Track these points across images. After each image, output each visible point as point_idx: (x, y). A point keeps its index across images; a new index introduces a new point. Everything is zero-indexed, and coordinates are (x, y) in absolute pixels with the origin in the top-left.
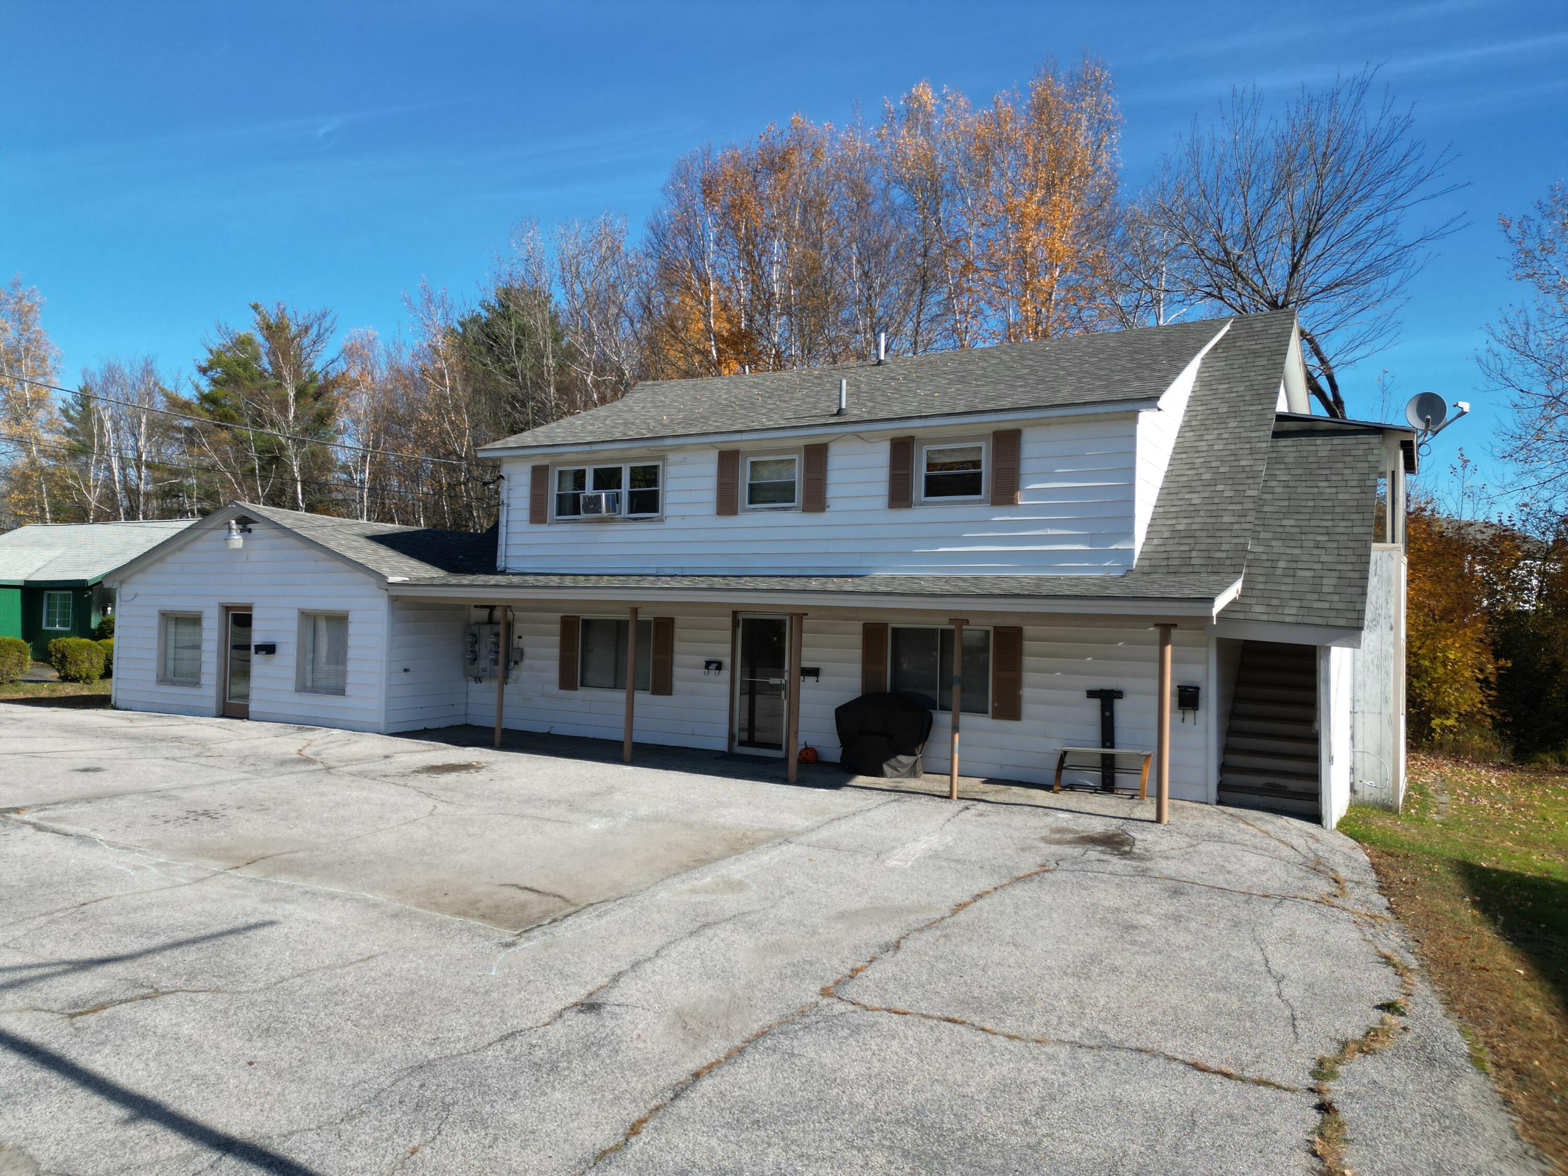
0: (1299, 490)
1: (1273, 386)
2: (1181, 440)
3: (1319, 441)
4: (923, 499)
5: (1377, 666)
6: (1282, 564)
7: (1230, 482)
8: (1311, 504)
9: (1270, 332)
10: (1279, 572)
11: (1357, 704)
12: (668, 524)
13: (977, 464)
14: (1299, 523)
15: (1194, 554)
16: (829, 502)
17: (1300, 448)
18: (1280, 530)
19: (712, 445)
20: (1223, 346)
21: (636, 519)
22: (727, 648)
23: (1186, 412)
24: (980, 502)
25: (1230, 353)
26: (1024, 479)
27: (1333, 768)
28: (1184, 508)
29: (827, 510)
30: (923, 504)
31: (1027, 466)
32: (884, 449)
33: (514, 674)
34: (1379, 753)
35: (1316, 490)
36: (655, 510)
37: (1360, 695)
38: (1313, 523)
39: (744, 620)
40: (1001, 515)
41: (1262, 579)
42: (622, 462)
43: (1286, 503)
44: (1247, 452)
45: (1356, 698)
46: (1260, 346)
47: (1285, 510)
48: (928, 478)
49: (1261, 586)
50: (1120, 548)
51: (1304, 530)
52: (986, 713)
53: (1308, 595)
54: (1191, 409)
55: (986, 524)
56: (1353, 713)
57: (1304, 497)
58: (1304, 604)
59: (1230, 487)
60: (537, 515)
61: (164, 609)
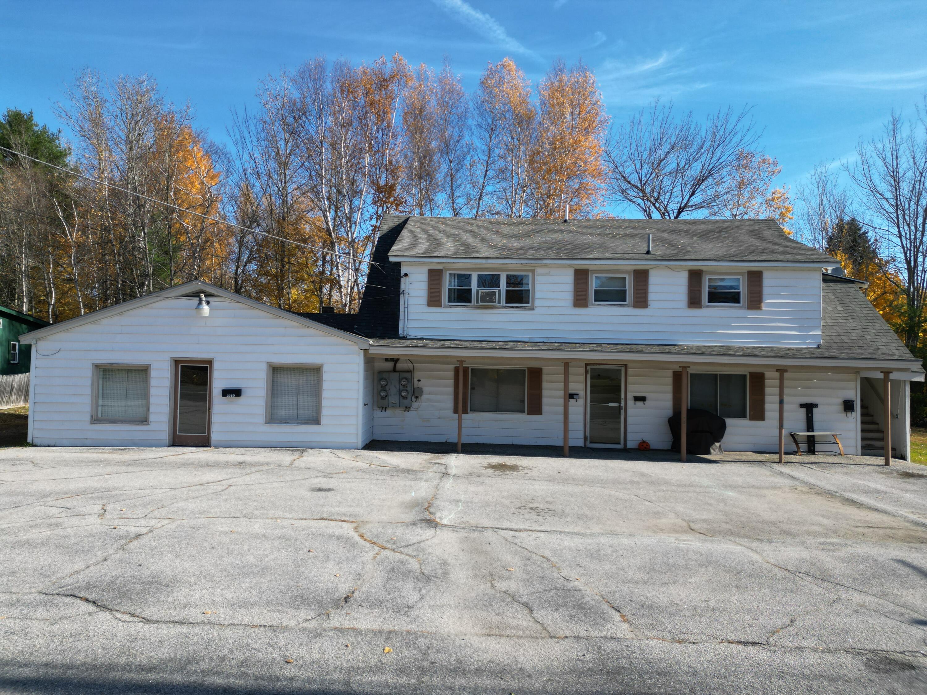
4: (707, 304)
12: (537, 311)
13: (736, 287)
16: (650, 303)
19: (570, 266)
21: (512, 307)
22: (582, 386)
24: (740, 307)
26: (764, 297)
29: (649, 307)
30: (708, 307)
31: (766, 290)
32: (684, 275)
33: (415, 404)
36: (527, 302)
39: (591, 369)
40: (752, 315)
42: (500, 272)
48: (709, 293)
50: (814, 334)
52: (746, 417)
55: (745, 319)
60: (433, 301)
61: (99, 362)
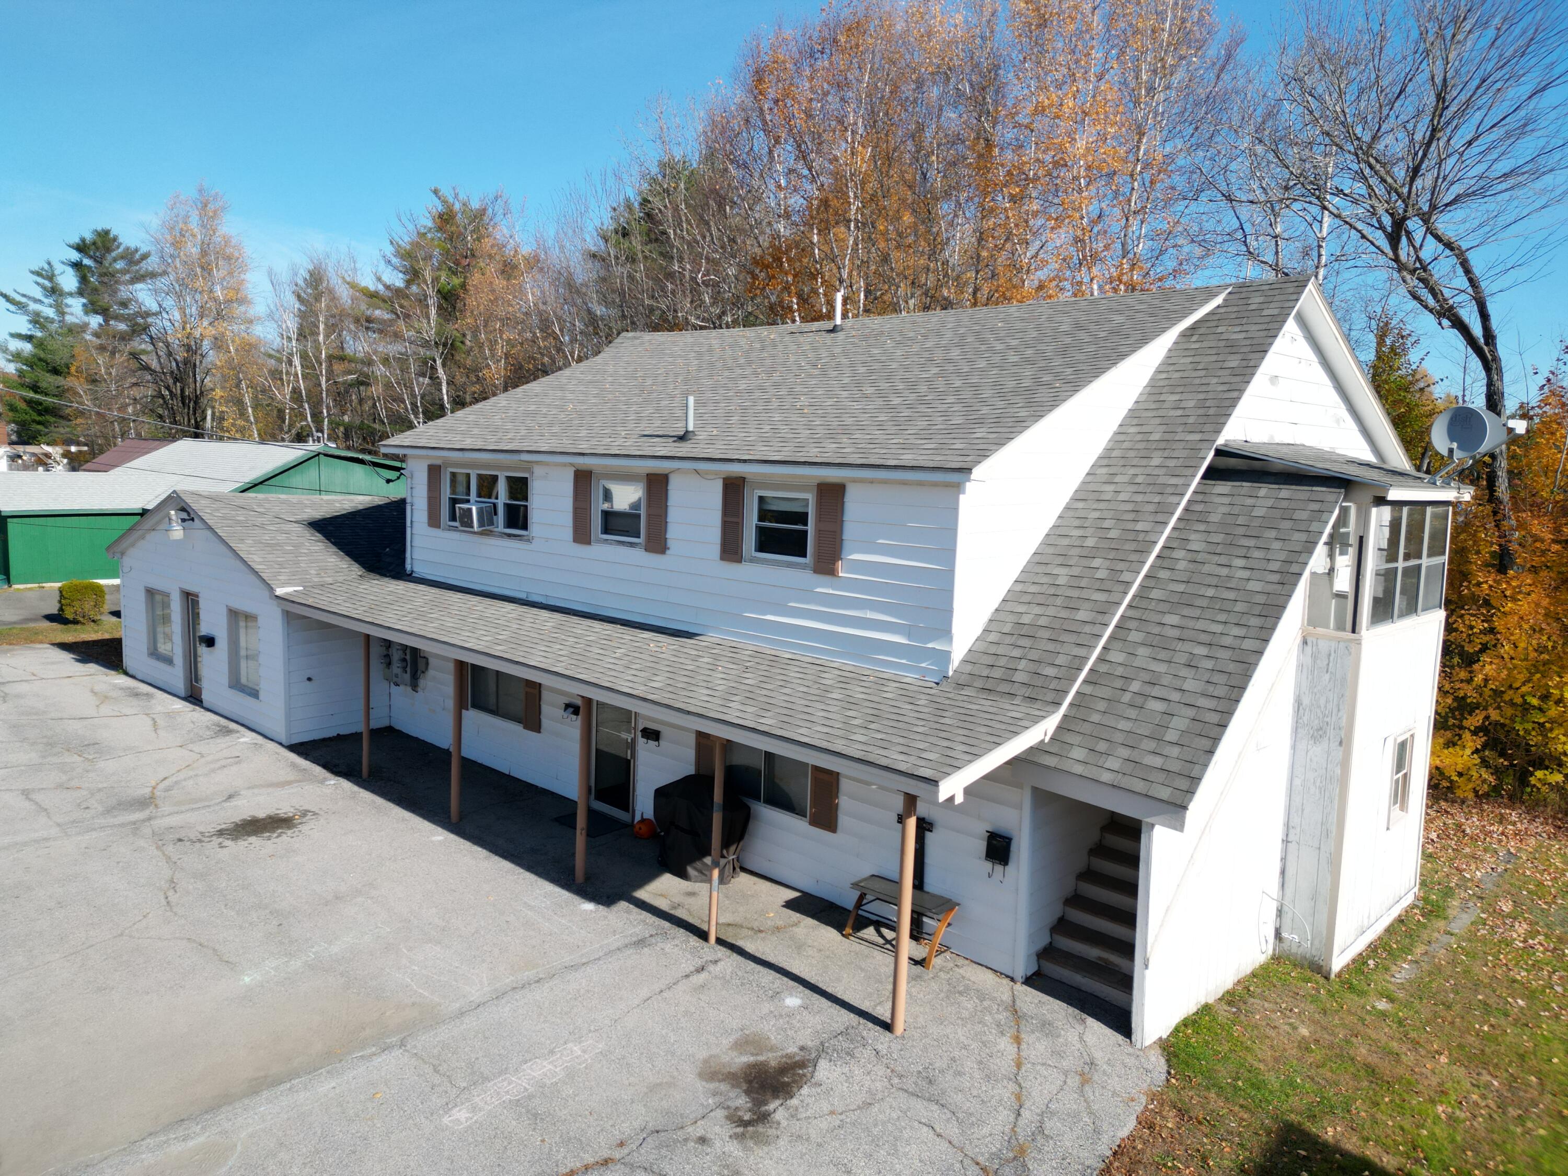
0: (1206, 569)
1: (1227, 403)
2: (1090, 478)
3: (1264, 490)
4: (753, 554)
5: (1320, 788)
6: (1135, 686)
7: (1112, 555)
8: (1210, 592)
9: (1265, 313)
10: (1127, 697)
11: (1291, 831)
12: (535, 545)
13: (802, 518)
14: (1184, 623)
15: (1022, 664)
16: (669, 543)
17: (1237, 500)
18: (1156, 630)
19: (569, 466)
20: (1202, 331)
21: (509, 535)
23: (1117, 433)
24: (804, 567)
25: (1205, 344)
26: (847, 545)
27: (1147, 972)
28: (1043, 589)
29: (668, 552)
30: (753, 560)
31: (852, 529)
32: (717, 488)
33: (422, 683)
34: (1314, 898)
35: (1224, 571)
36: (525, 527)
37: (1295, 820)
38: (1201, 625)
40: (824, 586)
41: (1102, 706)
42: (498, 470)
43: (1181, 588)
44: (1151, 508)
45: (1291, 824)
46: (1243, 335)
47: (1175, 599)
48: (758, 529)
49: (1096, 718)
50: (937, 648)
51: (1187, 634)
52: (805, 817)
53: (1146, 740)
54: (1124, 429)
55: (808, 595)
56: (1286, 841)
57: (1209, 580)
58: (1135, 755)
59: (1108, 563)
60: (434, 521)
61: (150, 586)
